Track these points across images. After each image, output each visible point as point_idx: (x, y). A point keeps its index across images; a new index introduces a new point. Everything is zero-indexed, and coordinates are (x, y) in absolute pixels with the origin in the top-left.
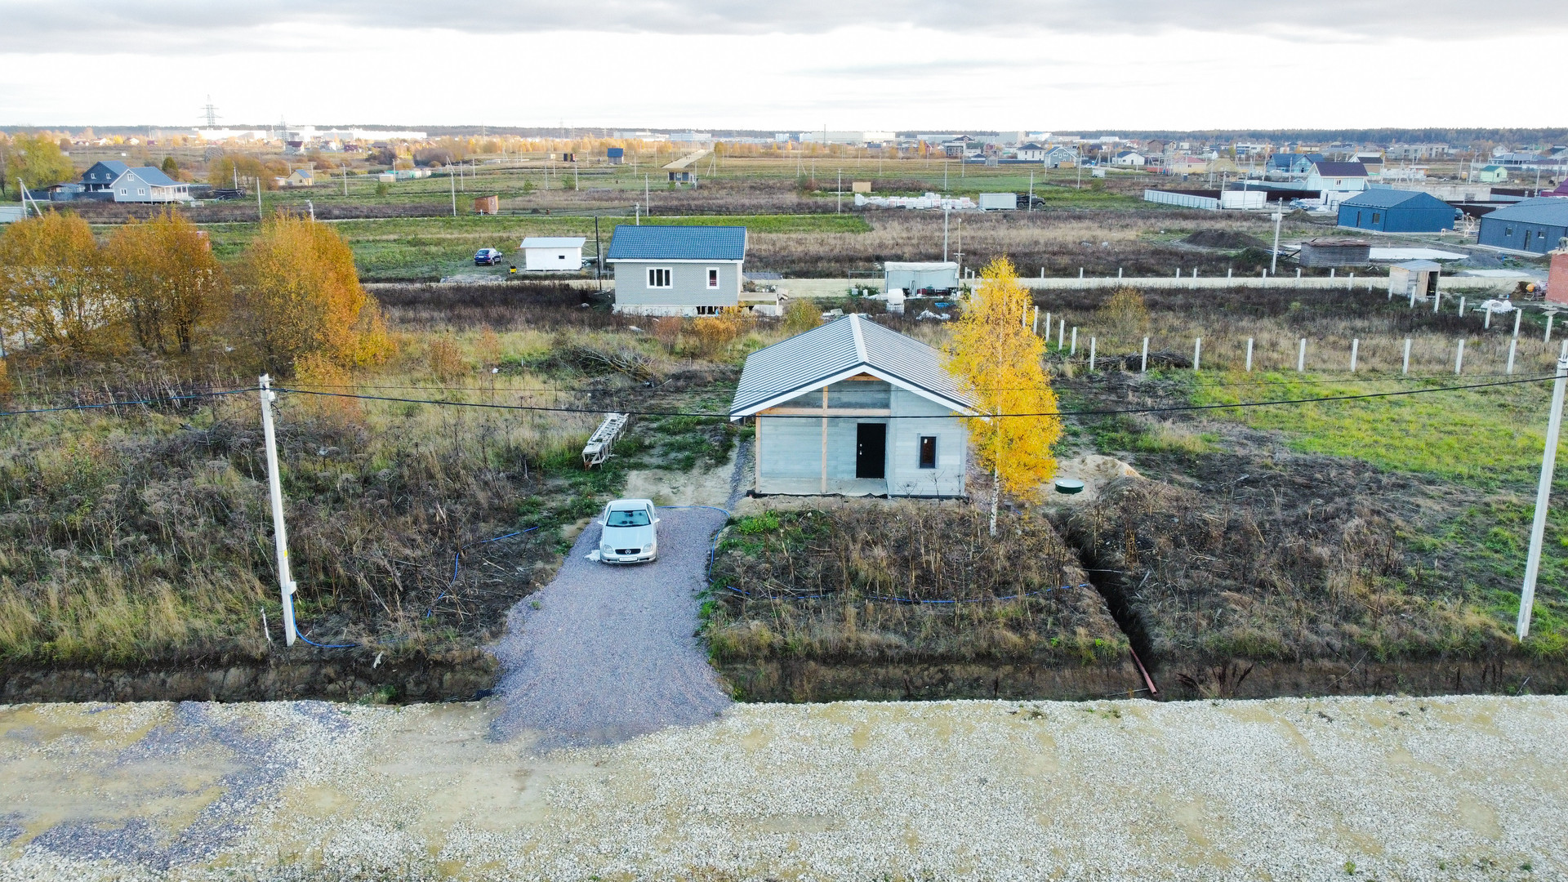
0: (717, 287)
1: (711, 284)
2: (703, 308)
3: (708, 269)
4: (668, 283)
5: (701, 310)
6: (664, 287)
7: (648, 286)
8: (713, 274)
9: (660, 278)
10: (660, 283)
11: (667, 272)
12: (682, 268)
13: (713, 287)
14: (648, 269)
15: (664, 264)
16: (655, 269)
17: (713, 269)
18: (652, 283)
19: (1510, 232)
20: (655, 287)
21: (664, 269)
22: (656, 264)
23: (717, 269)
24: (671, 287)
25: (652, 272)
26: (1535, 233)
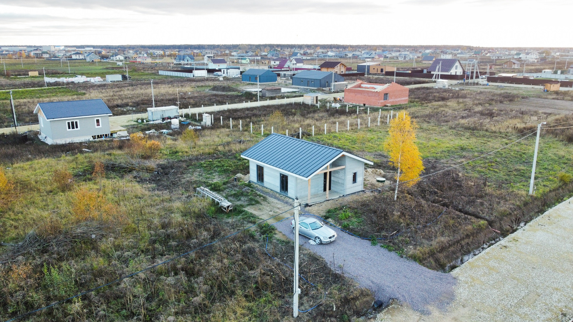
0: (100, 127)
1: (98, 125)
2: (95, 136)
3: (95, 120)
4: (77, 127)
5: (94, 137)
6: (75, 129)
8: (98, 121)
9: (73, 125)
10: (73, 128)
11: (76, 123)
12: (83, 119)
13: (98, 127)
14: (67, 122)
15: (74, 119)
16: (70, 121)
17: (97, 119)
18: (69, 128)
19: (302, 81)
20: (71, 129)
21: (74, 121)
22: (70, 120)
23: (100, 119)
24: (78, 129)
25: (69, 123)
26: (310, 81)
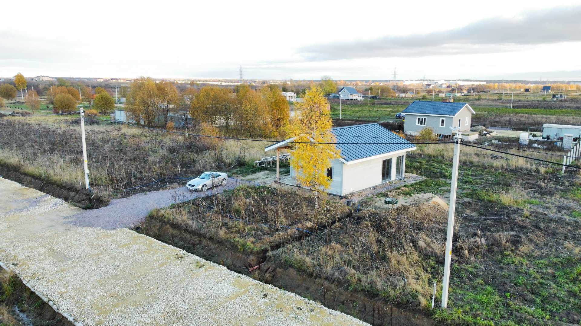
0: (444, 127)
1: (442, 125)
2: (438, 135)
3: (441, 119)
4: (424, 124)
7: (417, 124)
8: (443, 121)
9: (422, 121)
10: (421, 124)
11: (425, 119)
12: (431, 117)
13: (442, 127)
14: (417, 118)
15: (424, 116)
16: (420, 117)
17: (443, 119)
20: (420, 125)
21: (424, 118)
23: (445, 119)
24: (425, 125)
25: (419, 119)
